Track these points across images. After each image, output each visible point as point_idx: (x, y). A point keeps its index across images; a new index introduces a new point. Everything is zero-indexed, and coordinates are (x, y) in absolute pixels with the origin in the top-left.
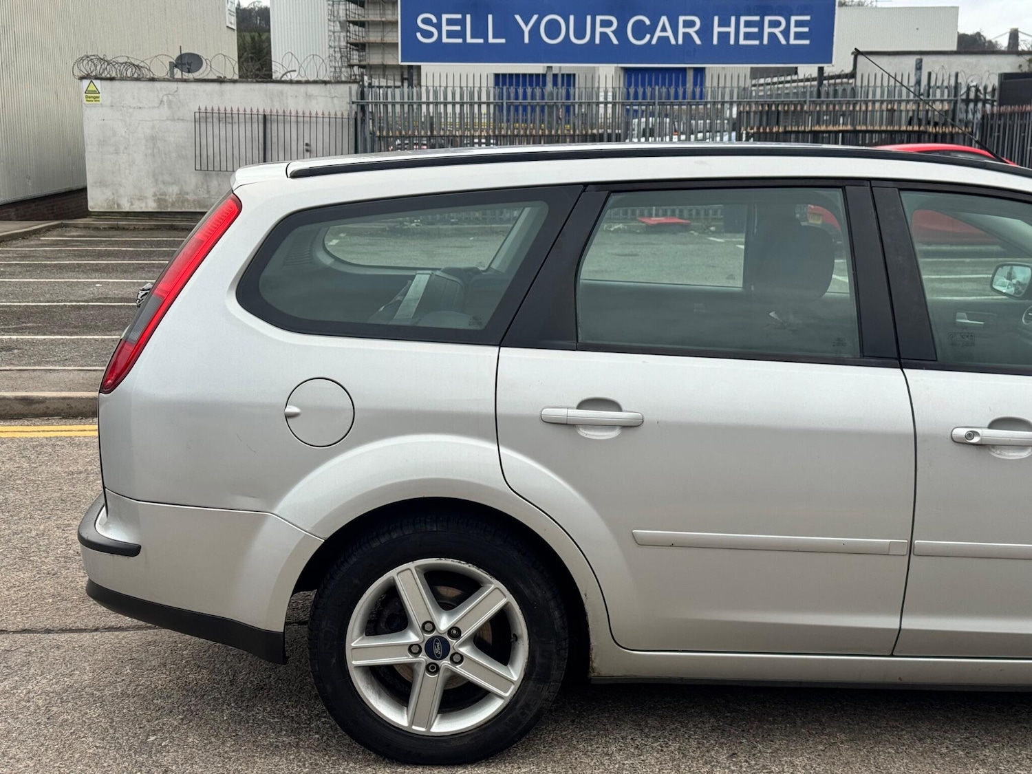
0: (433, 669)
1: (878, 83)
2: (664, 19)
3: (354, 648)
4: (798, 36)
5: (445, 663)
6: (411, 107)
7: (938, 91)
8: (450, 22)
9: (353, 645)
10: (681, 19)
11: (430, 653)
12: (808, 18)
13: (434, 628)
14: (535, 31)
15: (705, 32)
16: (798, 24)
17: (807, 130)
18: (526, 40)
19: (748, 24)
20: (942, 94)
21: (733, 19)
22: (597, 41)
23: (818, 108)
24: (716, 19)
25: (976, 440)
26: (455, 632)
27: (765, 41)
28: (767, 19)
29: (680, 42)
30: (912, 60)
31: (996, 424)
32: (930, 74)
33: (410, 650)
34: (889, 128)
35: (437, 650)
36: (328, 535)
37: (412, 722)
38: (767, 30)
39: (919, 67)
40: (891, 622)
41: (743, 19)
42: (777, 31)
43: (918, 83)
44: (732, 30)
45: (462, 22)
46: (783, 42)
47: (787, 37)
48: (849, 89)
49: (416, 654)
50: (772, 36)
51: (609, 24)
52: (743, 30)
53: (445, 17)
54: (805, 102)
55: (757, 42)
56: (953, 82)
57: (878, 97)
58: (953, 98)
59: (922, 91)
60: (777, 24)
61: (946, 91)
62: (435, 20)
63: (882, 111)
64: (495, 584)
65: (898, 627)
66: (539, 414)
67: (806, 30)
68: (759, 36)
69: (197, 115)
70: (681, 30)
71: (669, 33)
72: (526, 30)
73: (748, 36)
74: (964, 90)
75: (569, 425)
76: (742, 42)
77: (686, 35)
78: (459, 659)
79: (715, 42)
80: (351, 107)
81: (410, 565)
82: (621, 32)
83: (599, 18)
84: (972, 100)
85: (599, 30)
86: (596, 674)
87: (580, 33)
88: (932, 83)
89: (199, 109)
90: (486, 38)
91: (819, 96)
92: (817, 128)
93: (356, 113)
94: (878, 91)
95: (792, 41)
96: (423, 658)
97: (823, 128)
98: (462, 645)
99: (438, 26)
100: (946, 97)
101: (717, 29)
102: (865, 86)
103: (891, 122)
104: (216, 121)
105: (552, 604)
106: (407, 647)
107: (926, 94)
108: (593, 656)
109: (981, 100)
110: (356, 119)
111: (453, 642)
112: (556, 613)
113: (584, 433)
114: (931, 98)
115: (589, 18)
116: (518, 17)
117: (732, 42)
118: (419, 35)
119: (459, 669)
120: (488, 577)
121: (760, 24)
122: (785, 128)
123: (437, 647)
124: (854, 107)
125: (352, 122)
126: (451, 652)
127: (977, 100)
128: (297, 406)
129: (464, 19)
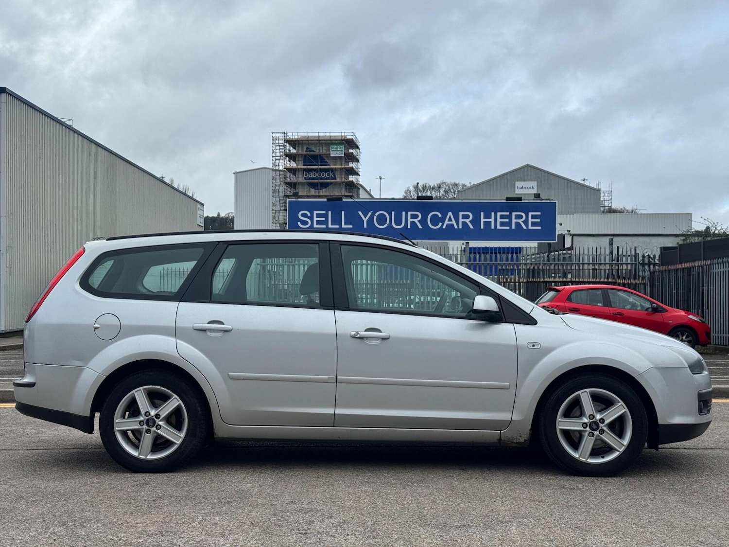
0: (148, 431)
1: (586, 253)
2: (450, 214)
3: (117, 423)
4: (533, 224)
5: (154, 429)
6: (293, 267)
7: (624, 258)
8: (318, 216)
9: (116, 421)
10: (461, 214)
11: (148, 425)
12: (539, 213)
13: (150, 414)
14: (370, 220)
15: (476, 221)
16: (533, 217)
17: (541, 281)
18: (365, 226)
19: (502, 217)
20: (627, 260)
21: (493, 214)
22: (409, 227)
23: (548, 268)
24: (482, 214)
25: (358, 336)
26: (157, 416)
27: (513, 227)
28: (514, 214)
29: (460, 227)
30: (606, 240)
31: (368, 330)
32: (618, 247)
33: (140, 424)
34: (593, 280)
35: (151, 424)
36: (108, 375)
37: (140, 454)
38: (514, 220)
39: (611, 244)
40: (330, 411)
41: (499, 214)
42: (520, 221)
43: (611, 253)
44: (492, 220)
45: (326, 216)
46: (525, 227)
47: (527, 225)
48: (567, 256)
49: (142, 426)
50: (517, 224)
51: (416, 216)
52: (499, 220)
53: (315, 213)
54: (540, 263)
55: (508, 228)
56: (633, 253)
57: (586, 261)
58: (634, 262)
59: (614, 258)
60: (520, 217)
61: (629, 258)
62: (309, 215)
63: (589, 270)
64: (175, 396)
65: (334, 413)
66: (192, 326)
67: (539, 220)
68: (509, 224)
69: (162, 272)
70: (461, 220)
71: (454, 222)
72: (365, 220)
73: (502, 224)
74: (641, 258)
75: (204, 330)
76: (499, 227)
77: (464, 224)
78: (159, 427)
79: (482, 227)
80: (257, 267)
81: (141, 388)
82: (423, 221)
83: (410, 213)
84: (646, 264)
85: (410, 220)
86: (217, 436)
87: (398, 222)
88: (620, 253)
89: (164, 269)
90: (340, 224)
91: (549, 260)
92: (548, 280)
93: (260, 271)
94: (586, 257)
95: (530, 227)
96: (145, 427)
97: (552, 280)
98: (160, 421)
99: (311, 218)
100: (629, 261)
101: (483, 220)
102: (577, 255)
103: (594, 277)
104: (173, 276)
105: (198, 404)
106: (139, 422)
107: (616, 260)
108: (214, 427)
109: (652, 264)
110: (259, 274)
111: (157, 420)
112: (199, 408)
113: (209, 333)
114: (619, 262)
115: (404, 213)
116: (360, 213)
117: (493, 227)
118: (299, 223)
119: (159, 431)
120: (172, 393)
121: (510, 217)
122: (527, 280)
123: (150, 422)
124: (571, 267)
125: (257, 276)
126: (156, 424)
127: (649, 264)
128: (98, 324)
129: (327, 213)
